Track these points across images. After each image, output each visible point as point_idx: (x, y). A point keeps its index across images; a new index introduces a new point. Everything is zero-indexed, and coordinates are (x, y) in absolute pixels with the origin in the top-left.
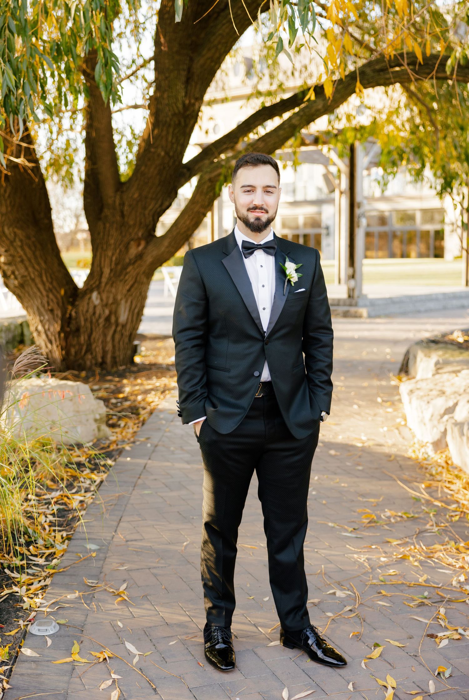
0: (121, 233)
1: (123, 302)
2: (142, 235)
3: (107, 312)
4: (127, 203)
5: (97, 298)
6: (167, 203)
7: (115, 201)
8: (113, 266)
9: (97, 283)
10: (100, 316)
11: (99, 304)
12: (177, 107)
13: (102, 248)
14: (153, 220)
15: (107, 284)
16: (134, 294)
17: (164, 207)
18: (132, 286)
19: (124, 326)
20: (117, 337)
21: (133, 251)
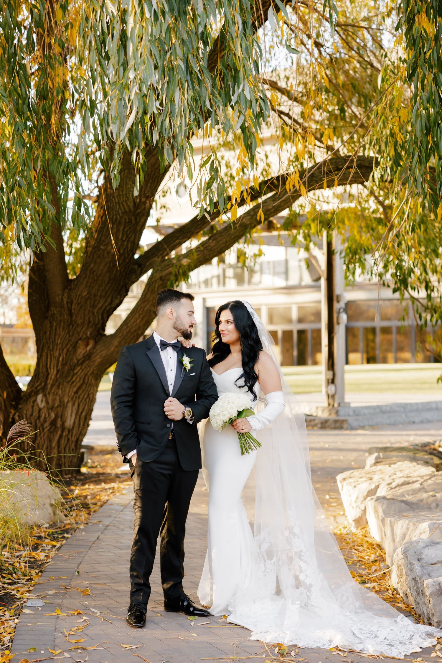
0: (69, 332)
1: (70, 405)
2: (90, 334)
3: (53, 415)
4: (75, 301)
5: (42, 401)
6: (117, 301)
7: (62, 299)
8: (60, 367)
9: (43, 384)
10: (45, 421)
11: (44, 407)
12: (128, 206)
13: (49, 347)
14: (102, 318)
15: (52, 386)
16: (81, 397)
17: (114, 305)
18: (80, 388)
19: (70, 431)
20: (63, 442)
21: (81, 351)
